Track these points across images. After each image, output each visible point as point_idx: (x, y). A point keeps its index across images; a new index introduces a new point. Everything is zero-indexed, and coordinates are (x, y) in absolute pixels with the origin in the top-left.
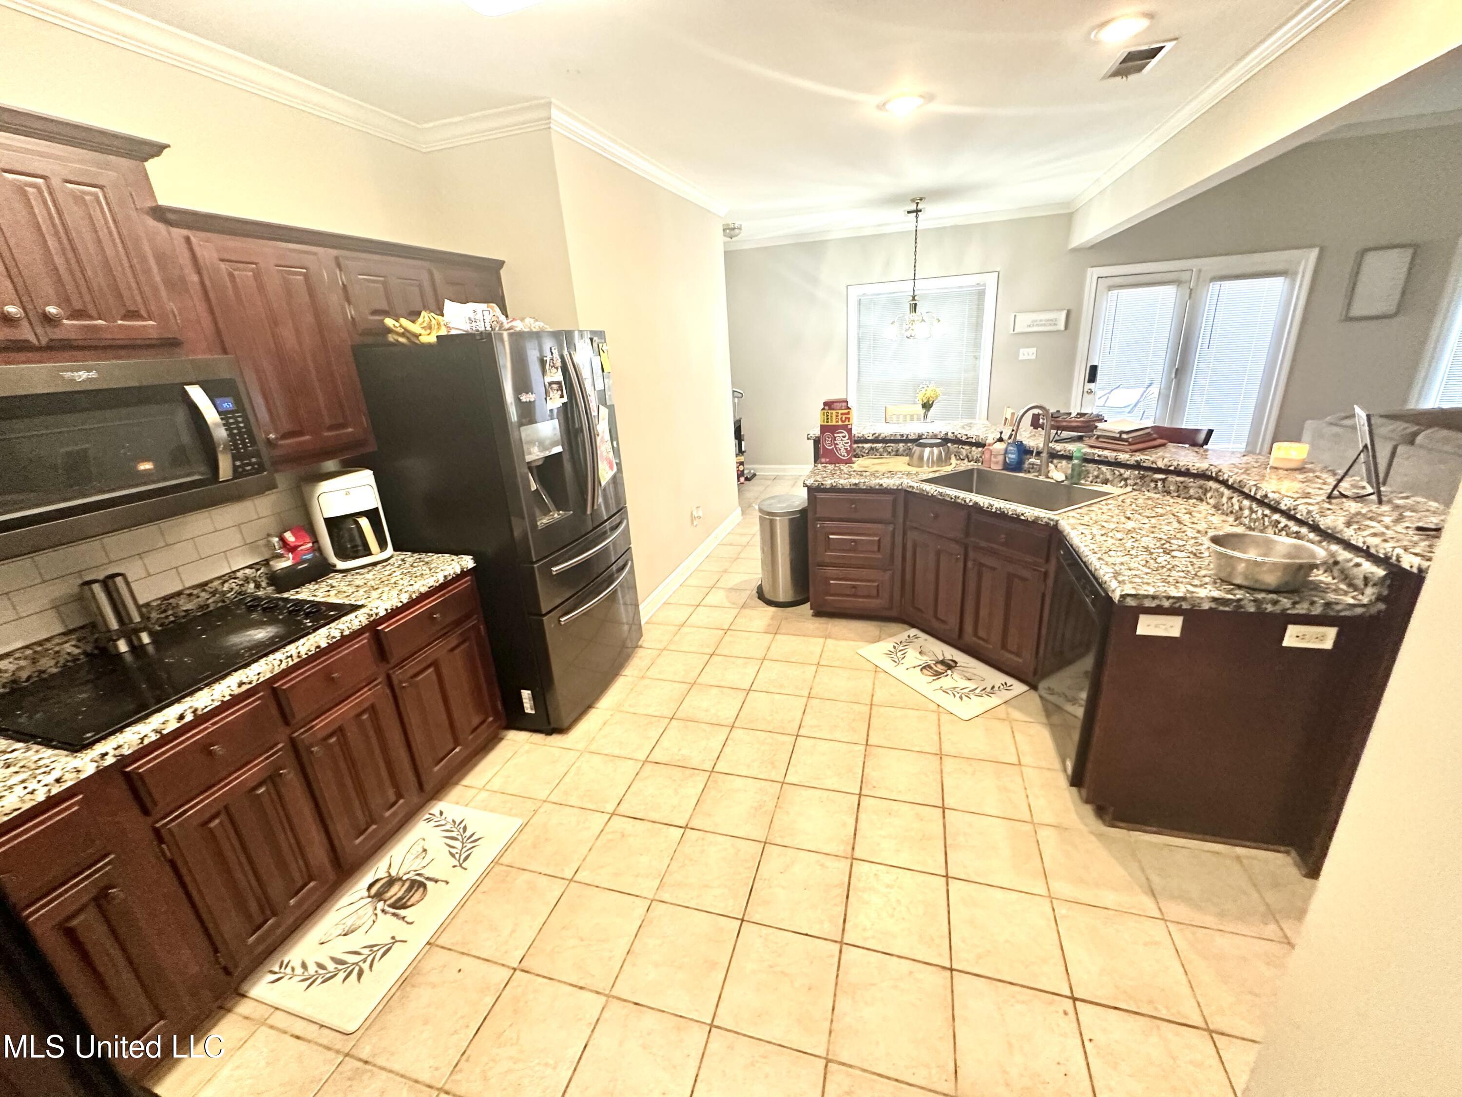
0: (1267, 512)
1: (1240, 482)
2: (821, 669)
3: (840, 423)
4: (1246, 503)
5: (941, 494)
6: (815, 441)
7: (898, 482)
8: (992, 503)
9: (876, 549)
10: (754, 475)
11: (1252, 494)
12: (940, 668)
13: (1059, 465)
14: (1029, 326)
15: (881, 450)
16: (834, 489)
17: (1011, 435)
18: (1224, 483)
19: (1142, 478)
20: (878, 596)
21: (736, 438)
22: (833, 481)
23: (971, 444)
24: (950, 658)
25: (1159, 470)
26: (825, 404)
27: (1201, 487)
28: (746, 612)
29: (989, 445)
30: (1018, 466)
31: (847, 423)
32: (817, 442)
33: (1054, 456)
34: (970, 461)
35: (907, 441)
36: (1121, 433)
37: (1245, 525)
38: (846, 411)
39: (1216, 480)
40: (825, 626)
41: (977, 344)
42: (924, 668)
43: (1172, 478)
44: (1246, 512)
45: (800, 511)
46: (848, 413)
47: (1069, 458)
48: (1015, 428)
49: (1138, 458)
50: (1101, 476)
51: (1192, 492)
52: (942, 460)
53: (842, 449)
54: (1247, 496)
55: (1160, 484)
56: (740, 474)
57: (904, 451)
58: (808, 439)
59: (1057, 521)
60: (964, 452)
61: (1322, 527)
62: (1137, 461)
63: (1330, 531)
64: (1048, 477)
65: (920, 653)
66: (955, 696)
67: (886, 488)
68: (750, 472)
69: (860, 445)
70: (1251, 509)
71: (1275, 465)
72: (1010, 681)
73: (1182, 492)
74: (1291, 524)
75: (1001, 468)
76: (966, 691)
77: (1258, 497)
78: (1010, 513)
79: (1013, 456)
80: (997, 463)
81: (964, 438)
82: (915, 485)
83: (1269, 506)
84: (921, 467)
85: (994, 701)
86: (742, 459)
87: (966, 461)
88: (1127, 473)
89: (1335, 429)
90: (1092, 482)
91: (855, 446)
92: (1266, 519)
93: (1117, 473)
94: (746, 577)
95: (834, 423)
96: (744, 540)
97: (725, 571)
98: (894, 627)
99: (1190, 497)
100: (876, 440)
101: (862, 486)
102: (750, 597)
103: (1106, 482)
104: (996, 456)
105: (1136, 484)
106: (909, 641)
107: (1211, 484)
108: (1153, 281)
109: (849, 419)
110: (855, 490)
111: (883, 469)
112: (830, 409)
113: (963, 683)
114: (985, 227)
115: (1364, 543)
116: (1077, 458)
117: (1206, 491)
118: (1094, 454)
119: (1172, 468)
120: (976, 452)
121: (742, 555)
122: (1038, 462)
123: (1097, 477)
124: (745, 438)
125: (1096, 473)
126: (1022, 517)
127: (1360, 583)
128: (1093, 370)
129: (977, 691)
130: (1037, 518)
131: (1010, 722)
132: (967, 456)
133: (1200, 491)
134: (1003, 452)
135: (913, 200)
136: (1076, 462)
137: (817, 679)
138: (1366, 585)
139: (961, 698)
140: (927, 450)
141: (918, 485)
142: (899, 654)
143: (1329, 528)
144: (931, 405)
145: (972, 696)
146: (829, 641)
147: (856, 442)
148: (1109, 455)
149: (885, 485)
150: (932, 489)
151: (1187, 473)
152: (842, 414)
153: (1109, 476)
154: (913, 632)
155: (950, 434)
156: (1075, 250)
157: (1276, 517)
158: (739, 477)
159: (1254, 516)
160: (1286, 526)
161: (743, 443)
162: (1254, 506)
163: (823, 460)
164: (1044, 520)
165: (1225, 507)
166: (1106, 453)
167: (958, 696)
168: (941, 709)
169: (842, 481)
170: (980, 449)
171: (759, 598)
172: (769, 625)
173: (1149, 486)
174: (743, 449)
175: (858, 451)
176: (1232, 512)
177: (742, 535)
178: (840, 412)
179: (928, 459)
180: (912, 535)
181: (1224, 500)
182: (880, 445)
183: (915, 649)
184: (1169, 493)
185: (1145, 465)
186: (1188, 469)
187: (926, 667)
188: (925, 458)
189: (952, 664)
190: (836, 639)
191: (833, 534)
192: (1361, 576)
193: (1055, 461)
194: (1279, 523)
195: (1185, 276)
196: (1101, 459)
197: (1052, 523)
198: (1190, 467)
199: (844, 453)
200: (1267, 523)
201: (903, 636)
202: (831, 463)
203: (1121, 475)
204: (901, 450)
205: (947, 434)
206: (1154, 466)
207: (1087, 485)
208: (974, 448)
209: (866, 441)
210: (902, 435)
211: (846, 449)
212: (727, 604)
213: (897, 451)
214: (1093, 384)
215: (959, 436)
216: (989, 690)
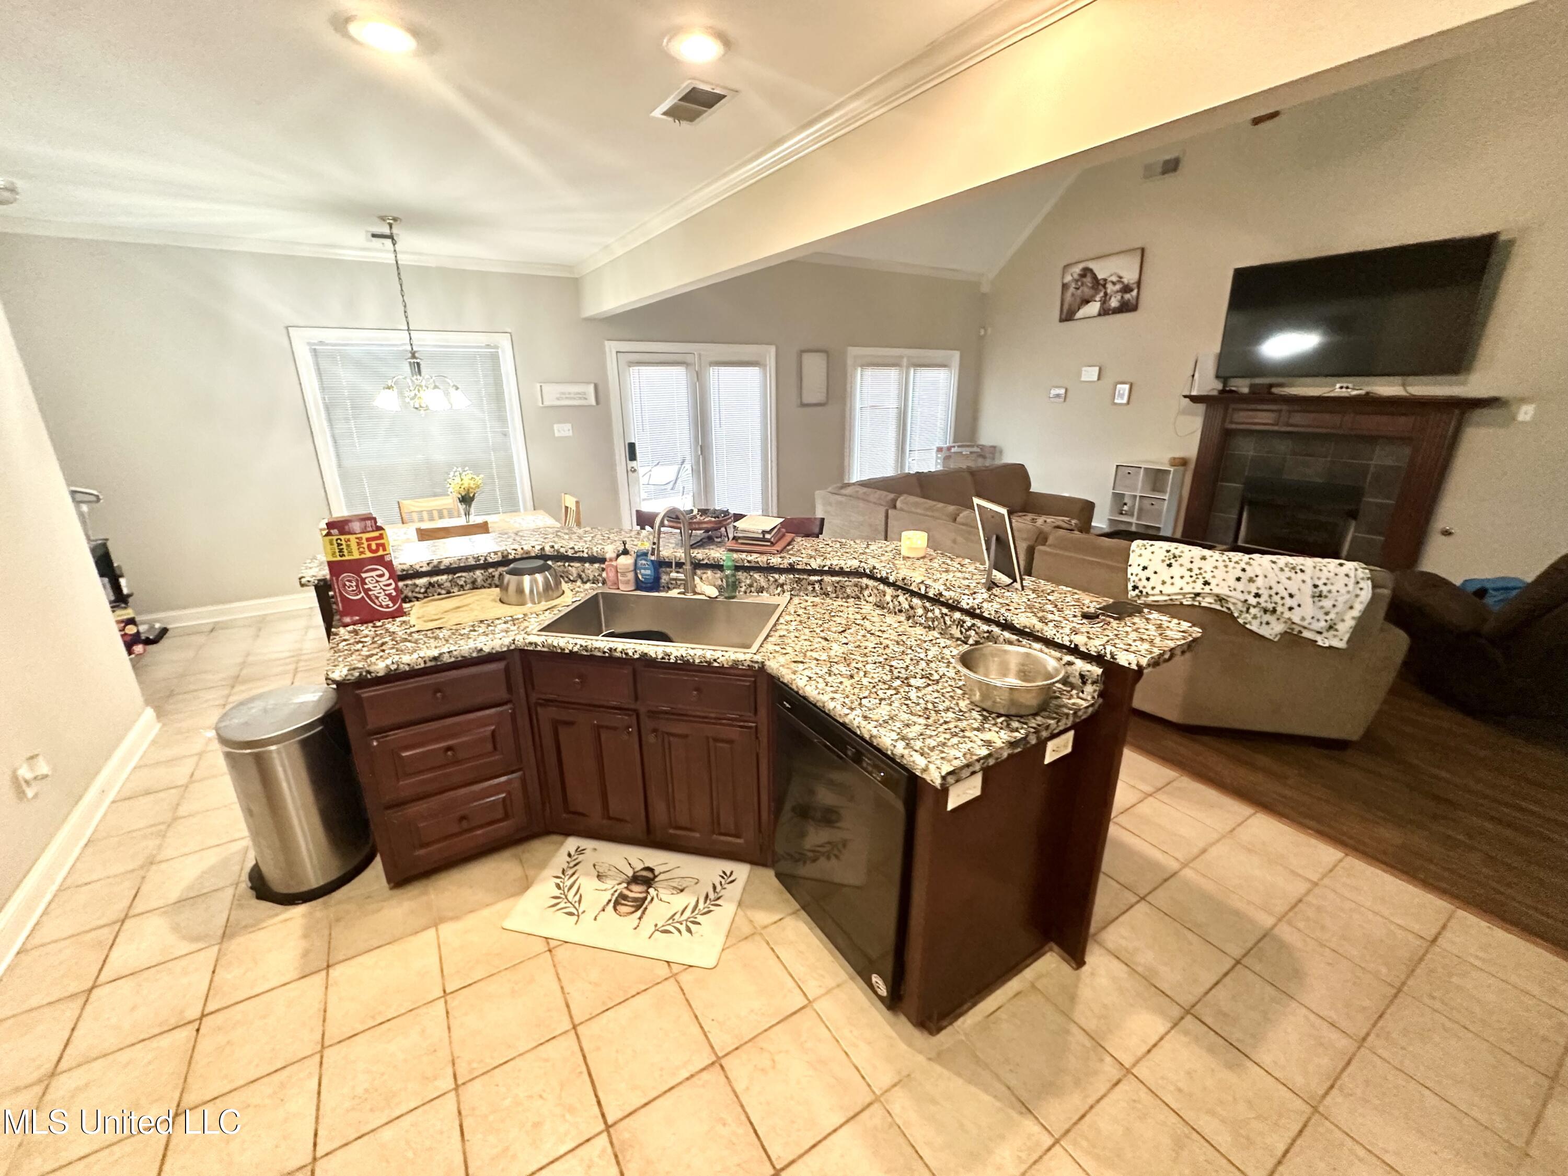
0: (945, 610)
1: (903, 579)
2: (454, 1002)
3: (369, 555)
4: (916, 601)
5: (586, 648)
6: (317, 588)
7: (507, 641)
8: (668, 650)
9: (489, 747)
10: (164, 631)
11: (923, 592)
12: (637, 891)
13: (704, 576)
14: (558, 399)
15: (448, 584)
16: (393, 677)
17: (653, 549)
18: (884, 581)
19: (799, 581)
20: (506, 817)
21: (102, 575)
22: (389, 662)
23: (582, 560)
24: (642, 866)
25: (813, 572)
26: (330, 525)
27: (856, 585)
28: (236, 945)
29: (611, 560)
30: (654, 584)
31: (381, 553)
32: (322, 589)
33: (698, 565)
34: (584, 583)
35: (486, 566)
36: (764, 532)
37: (921, 624)
38: (376, 534)
39: (871, 577)
40: (425, 898)
41: (501, 418)
42: (617, 903)
43: (827, 579)
44: (920, 611)
45: (321, 721)
46: (381, 537)
47: (717, 566)
48: (655, 541)
49: (791, 561)
50: (755, 584)
51: (848, 591)
52: (551, 590)
53: (382, 596)
54: (914, 594)
55: (817, 586)
56: (130, 643)
57: (485, 581)
58: (302, 585)
59: (763, 663)
60: (574, 571)
61: (1018, 626)
62: (790, 564)
63: (1028, 630)
64: (695, 593)
65: (599, 877)
66: (680, 931)
67: (490, 654)
68: (152, 627)
69: (409, 582)
70: (925, 608)
71: (907, 555)
72: (728, 866)
73: (839, 591)
74: (978, 622)
75: (633, 588)
76: (688, 913)
77: (931, 594)
78: (697, 661)
79: (648, 572)
80: (627, 582)
81: (570, 553)
82: (539, 640)
83: (945, 604)
84: (523, 604)
85: (727, 909)
86: (128, 613)
87: (579, 583)
88: (782, 578)
89: (839, 498)
90: (745, 592)
91: (401, 584)
92: (947, 618)
93: (772, 579)
94: (212, 858)
95: (356, 555)
96: (181, 773)
97: (151, 862)
98: (539, 847)
99: (848, 597)
100: (436, 571)
101: (446, 659)
102: (237, 903)
103: (761, 590)
104: (623, 574)
105: (792, 589)
106: (574, 864)
107: (865, 581)
108: (662, 360)
109: (383, 545)
110: (436, 667)
111: (467, 618)
112: (342, 532)
113: (681, 901)
114: (482, 276)
115: (1071, 641)
116: (729, 568)
117: (862, 589)
118: (743, 560)
119: (826, 568)
120: (591, 570)
121: (182, 811)
122: (682, 576)
123: (751, 586)
124: (125, 570)
125: (748, 582)
126: (716, 664)
127: (1077, 681)
128: (632, 448)
129: (701, 905)
130: (736, 662)
131: (761, 934)
132: (580, 576)
133: (856, 589)
134: (632, 568)
135: (383, 219)
136: (728, 572)
137: (456, 1033)
138: (1084, 683)
139: (689, 930)
140: (527, 579)
141: (543, 639)
142: (570, 895)
143: (1025, 627)
144: (472, 499)
145: (700, 919)
146: (446, 929)
147: (402, 578)
148: (762, 560)
149: (487, 649)
150: (567, 642)
151: (841, 572)
152: (368, 540)
153: (763, 583)
154: (572, 843)
155: (547, 549)
156: (591, 320)
157: (957, 615)
158: (129, 646)
159: (930, 615)
160: (973, 625)
161: (123, 582)
162: (928, 604)
163: (347, 620)
164: (746, 664)
165: (891, 605)
166: (753, 557)
167: (682, 928)
168: (676, 969)
169: (406, 659)
170: (597, 565)
171: (260, 897)
172: (306, 954)
173: (806, 589)
174: (125, 591)
175: (407, 592)
176: (900, 611)
177: (172, 762)
178: (365, 536)
179: (531, 591)
180: (546, 715)
181: (888, 598)
182: (445, 577)
183: (587, 874)
184: (827, 595)
185: (799, 567)
186: (841, 568)
187: (619, 900)
188: (527, 590)
189: (650, 875)
190: (456, 918)
191: (407, 748)
192: (1077, 674)
193: (699, 572)
194: (964, 622)
195: (689, 358)
196: (753, 564)
197: (756, 666)
198: (843, 565)
199: (387, 602)
200: (949, 623)
201: (560, 859)
202: (362, 622)
203: (776, 581)
204: (479, 580)
205: (543, 549)
206: (809, 568)
207: (743, 598)
208: (587, 565)
209: (418, 575)
210: (478, 559)
211: (389, 595)
212: (185, 947)
213: (474, 582)
214: (635, 462)
215: (562, 550)
216: (712, 896)
